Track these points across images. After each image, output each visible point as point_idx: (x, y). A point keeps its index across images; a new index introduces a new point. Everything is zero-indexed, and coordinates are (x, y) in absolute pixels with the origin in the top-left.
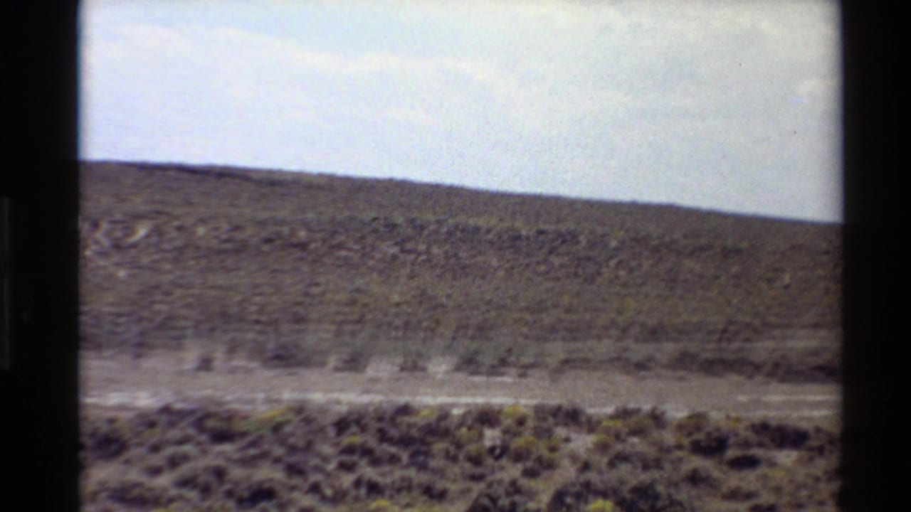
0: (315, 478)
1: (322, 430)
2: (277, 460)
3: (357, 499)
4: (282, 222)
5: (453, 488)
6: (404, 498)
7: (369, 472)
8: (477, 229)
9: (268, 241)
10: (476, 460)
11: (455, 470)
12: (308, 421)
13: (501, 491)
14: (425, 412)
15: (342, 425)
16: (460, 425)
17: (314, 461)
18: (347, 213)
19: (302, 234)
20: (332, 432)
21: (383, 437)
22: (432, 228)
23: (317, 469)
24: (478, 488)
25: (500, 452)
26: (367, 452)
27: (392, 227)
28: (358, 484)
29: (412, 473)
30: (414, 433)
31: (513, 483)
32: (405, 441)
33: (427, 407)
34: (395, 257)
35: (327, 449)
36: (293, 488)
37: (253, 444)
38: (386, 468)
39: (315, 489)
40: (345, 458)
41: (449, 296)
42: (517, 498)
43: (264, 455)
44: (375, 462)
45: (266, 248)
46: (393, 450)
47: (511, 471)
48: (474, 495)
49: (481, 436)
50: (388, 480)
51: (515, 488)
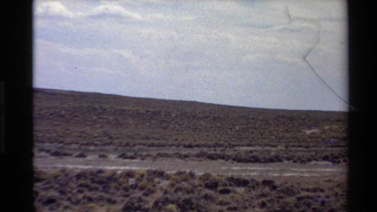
0: (70, 195)
1: (71, 179)
2: (56, 189)
3: (84, 203)
4: (56, 108)
5: (119, 199)
6: (100, 203)
7: (88, 194)
8: (124, 110)
9: (52, 114)
10: (126, 190)
11: (119, 193)
12: (67, 175)
13: (135, 201)
14: (108, 172)
15: (79, 176)
16: (120, 177)
17: (69, 189)
18: (79, 105)
19: (63, 112)
20: (75, 179)
21: (93, 181)
22: (109, 110)
23: (70, 192)
24: (127, 200)
25: (134, 187)
26: (87, 186)
27: (95, 109)
28: (84, 198)
29: (103, 194)
30: (104, 180)
31: (139, 198)
32: (101, 182)
33: (108, 170)
34: (95, 120)
35: (74, 185)
36: (62, 199)
37: (48, 183)
38: (94, 192)
39: (69, 199)
40: (80, 188)
41: (115, 134)
42: (141, 204)
43: (51, 187)
44: (91, 190)
45: (51, 117)
46: (97, 186)
47: (138, 194)
48: (125, 202)
49: (128, 181)
50: (94, 197)
51: (140, 200)
